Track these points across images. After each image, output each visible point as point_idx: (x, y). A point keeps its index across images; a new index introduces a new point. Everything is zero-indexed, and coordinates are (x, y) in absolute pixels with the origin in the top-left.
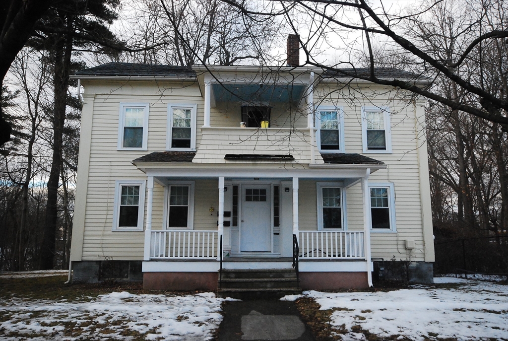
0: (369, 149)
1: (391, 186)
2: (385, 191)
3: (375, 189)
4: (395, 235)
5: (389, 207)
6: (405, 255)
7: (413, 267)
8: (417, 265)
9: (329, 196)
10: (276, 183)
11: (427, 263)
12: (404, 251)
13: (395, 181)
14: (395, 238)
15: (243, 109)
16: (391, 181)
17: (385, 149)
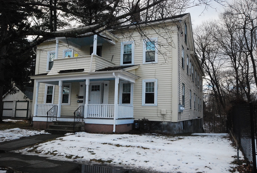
0: (146, 62)
1: (156, 80)
2: (153, 83)
3: (148, 83)
4: (156, 107)
5: (155, 92)
6: (161, 118)
7: (165, 125)
8: (168, 124)
9: (126, 87)
11: (173, 122)
12: (161, 116)
13: (158, 78)
14: (156, 109)
15: (91, 48)
16: (156, 78)
17: (154, 61)
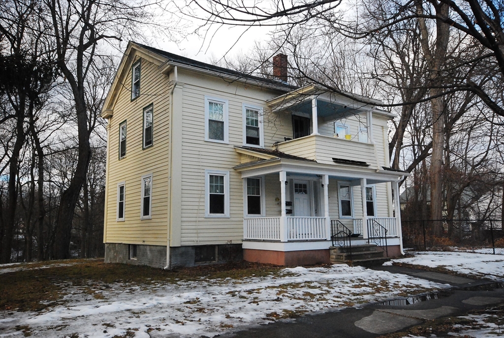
5: (373, 201)
10: (315, 179)
15: (294, 116)
